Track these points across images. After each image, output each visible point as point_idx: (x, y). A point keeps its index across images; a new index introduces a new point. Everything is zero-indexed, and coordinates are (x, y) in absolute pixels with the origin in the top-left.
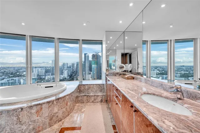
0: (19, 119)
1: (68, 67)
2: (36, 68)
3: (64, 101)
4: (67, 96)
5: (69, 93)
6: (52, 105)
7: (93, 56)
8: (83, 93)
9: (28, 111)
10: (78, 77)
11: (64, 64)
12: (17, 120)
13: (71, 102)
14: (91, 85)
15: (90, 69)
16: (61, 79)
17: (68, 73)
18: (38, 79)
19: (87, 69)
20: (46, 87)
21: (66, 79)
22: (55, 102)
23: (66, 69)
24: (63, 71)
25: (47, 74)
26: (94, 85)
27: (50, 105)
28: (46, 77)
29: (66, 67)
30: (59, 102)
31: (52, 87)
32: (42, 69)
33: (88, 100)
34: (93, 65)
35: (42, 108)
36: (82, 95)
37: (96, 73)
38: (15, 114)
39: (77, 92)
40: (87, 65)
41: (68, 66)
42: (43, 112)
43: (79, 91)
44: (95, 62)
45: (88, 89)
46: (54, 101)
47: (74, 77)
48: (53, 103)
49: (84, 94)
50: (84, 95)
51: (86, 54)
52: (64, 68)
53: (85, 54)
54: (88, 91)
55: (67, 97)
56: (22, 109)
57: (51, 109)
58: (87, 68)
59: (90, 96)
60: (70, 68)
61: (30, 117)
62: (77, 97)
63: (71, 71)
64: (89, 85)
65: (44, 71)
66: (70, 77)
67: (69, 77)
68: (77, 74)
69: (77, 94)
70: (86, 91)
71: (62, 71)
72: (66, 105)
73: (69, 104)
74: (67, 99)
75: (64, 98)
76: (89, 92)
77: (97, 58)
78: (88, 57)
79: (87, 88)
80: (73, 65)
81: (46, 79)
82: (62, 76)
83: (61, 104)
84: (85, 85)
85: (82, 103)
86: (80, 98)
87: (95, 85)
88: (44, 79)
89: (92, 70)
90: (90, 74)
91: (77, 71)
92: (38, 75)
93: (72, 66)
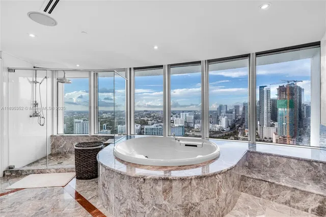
0: (140, 193)
1: (227, 112)
2: (183, 112)
3: (212, 183)
4: (220, 174)
5: (225, 167)
6: (189, 186)
7: (282, 90)
8: (259, 172)
9: (152, 185)
10: (246, 129)
11: (221, 107)
12: (138, 195)
13: (227, 189)
14: (283, 157)
15: (274, 116)
16: (217, 130)
17: (227, 122)
18: (185, 127)
19: (265, 116)
20: (186, 145)
21: (224, 130)
22: (194, 182)
23: (225, 116)
24: (220, 118)
25: (196, 121)
26: (290, 158)
27: (184, 185)
28: (195, 125)
29: (224, 111)
30: (202, 184)
31: (196, 146)
32: (190, 115)
33: (274, 195)
34: (280, 109)
35: (171, 188)
36: (255, 176)
37: (288, 126)
38: (136, 185)
39: (244, 166)
40: (266, 108)
41: (228, 110)
42: (174, 195)
43: (247, 164)
44: (286, 103)
45: (272, 166)
46: (191, 179)
47: (238, 129)
48: (191, 182)
49: (260, 176)
50: (260, 178)
51: (263, 87)
52: (220, 113)
53: (261, 88)
54: (274, 172)
55: (220, 177)
56: (144, 179)
57: (186, 193)
58: (265, 114)
59: (277, 186)
60: (232, 113)
61: (154, 196)
62: (243, 179)
63: (234, 118)
64: (276, 156)
65: (193, 117)
66: (231, 129)
67: (229, 129)
68: (244, 124)
69: (244, 172)
70: (267, 169)
71: (218, 118)
72: (218, 194)
73: (223, 192)
74: (218, 181)
75: (213, 177)
76: (273, 174)
77: (292, 94)
78: (268, 92)
79: (269, 161)
80: (237, 107)
81: (195, 128)
82: (217, 126)
83: (207, 190)
84: (264, 154)
85: (255, 195)
86: (250, 183)
87: (296, 161)
88: (193, 128)
89: (279, 118)
90: (273, 126)
91: (244, 119)
92: (185, 122)
93: (234, 111)
